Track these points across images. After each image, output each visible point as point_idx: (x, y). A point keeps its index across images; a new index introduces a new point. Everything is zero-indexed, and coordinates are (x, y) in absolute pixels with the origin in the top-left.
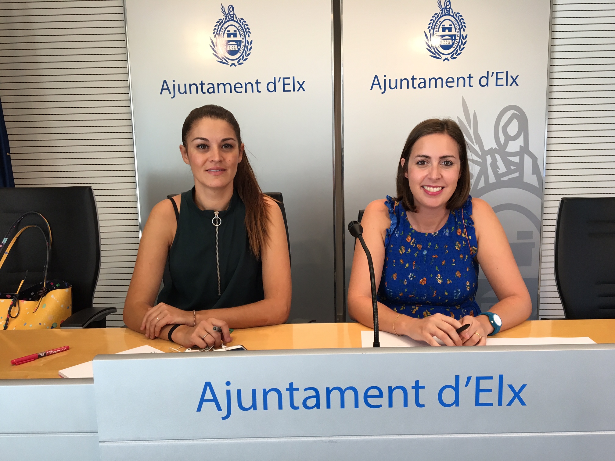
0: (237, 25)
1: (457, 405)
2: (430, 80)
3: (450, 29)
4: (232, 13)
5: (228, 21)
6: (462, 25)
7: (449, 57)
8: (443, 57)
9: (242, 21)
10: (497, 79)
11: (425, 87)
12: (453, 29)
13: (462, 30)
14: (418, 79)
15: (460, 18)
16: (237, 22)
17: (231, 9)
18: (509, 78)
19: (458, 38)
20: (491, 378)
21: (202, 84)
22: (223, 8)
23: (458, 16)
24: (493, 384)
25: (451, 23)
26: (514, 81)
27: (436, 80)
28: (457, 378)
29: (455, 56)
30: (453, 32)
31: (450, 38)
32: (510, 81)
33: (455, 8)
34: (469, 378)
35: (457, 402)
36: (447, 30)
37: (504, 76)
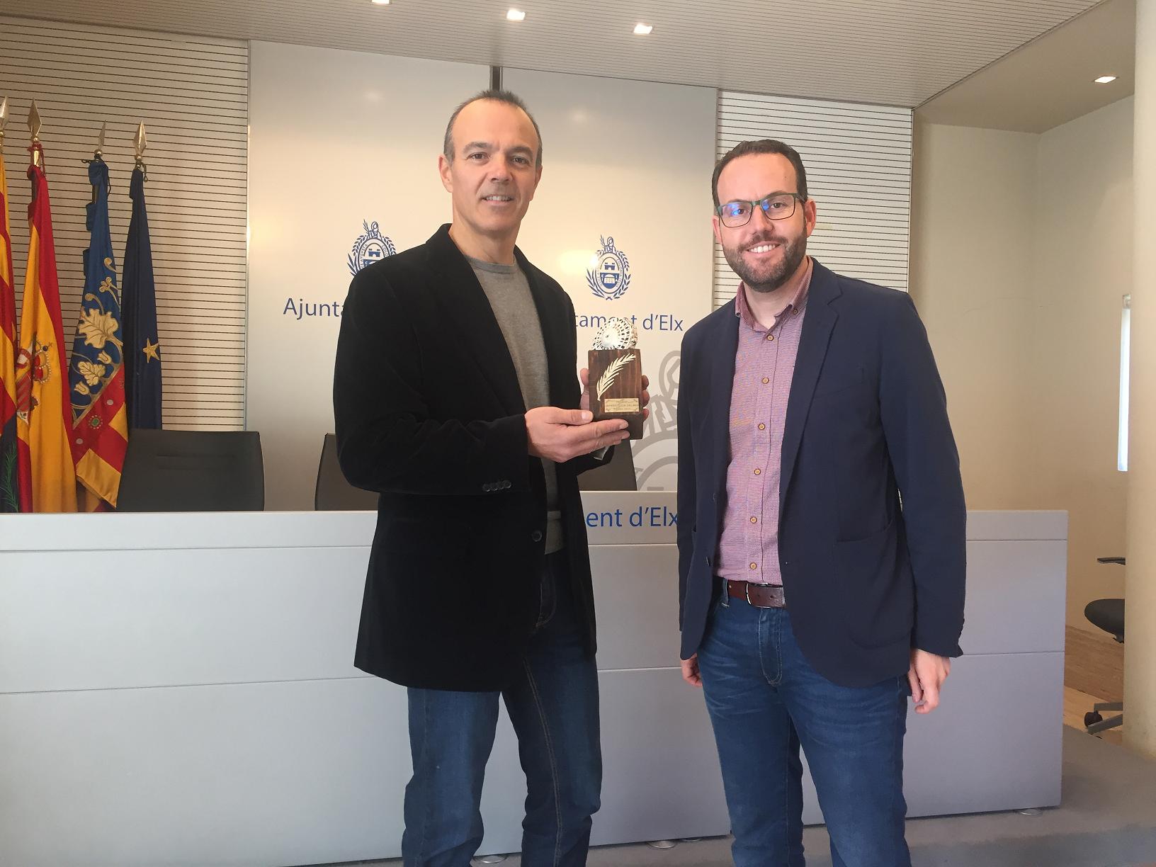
0: (381, 244)
1: (641, 525)
2: (592, 318)
3: (613, 268)
4: (375, 230)
5: (370, 239)
6: (625, 265)
7: (612, 296)
8: (606, 296)
9: (387, 240)
10: (661, 322)
11: (587, 325)
12: (616, 267)
13: (625, 269)
14: (579, 317)
15: (623, 257)
16: (381, 241)
17: (375, 226)
18: (674, 322)
19: (621, 277)
20: (660, 508)
21: (335, 305)
22: (366, 225)
23: (621, 255)
24: (661, 513)
25: (614, 262)
26: (679, 325)
27: (599, 319)
28: (641, 508)
29: (617, 295)
30: (616, 271)
31: (612, 276)
32: (675, 325)
33: (618, 246)
34: (647, 508)
35: (640, 524)
36: (610, 268)
37: (668, 320)
